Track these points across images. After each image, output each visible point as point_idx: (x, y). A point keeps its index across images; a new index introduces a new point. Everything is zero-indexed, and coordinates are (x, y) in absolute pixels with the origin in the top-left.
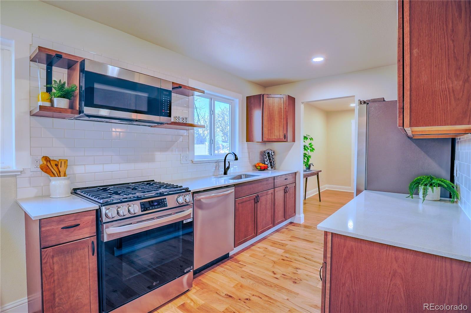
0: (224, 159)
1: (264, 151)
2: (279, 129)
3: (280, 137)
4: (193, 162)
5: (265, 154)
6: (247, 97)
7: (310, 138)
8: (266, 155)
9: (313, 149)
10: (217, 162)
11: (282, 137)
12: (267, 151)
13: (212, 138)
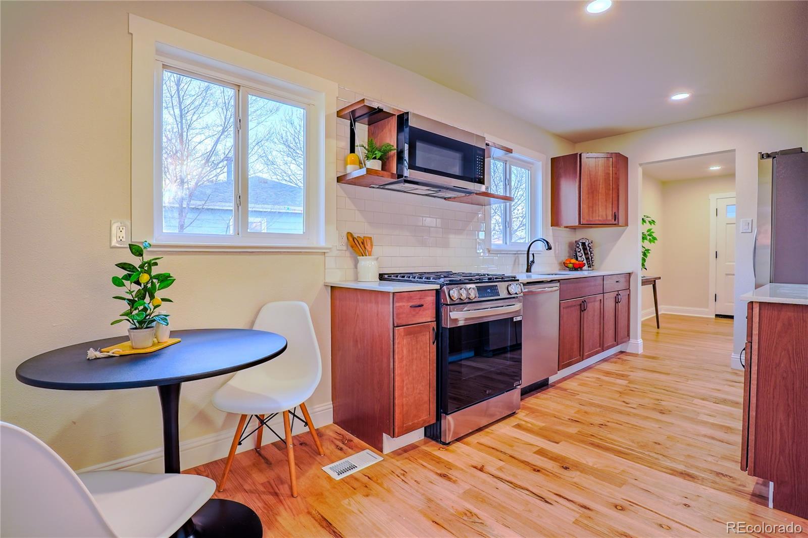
0: (527, 249)
1: (576, 242)
3: (607, 218)
4: (489, 251)
5: (578, 245)
6: (551, 159)
7: (649, 221)
8: (581, 247)
9: (655, 239)
10: (517, 254)
11: (610, 217)
12: (581, 241)
13: (508, 219)
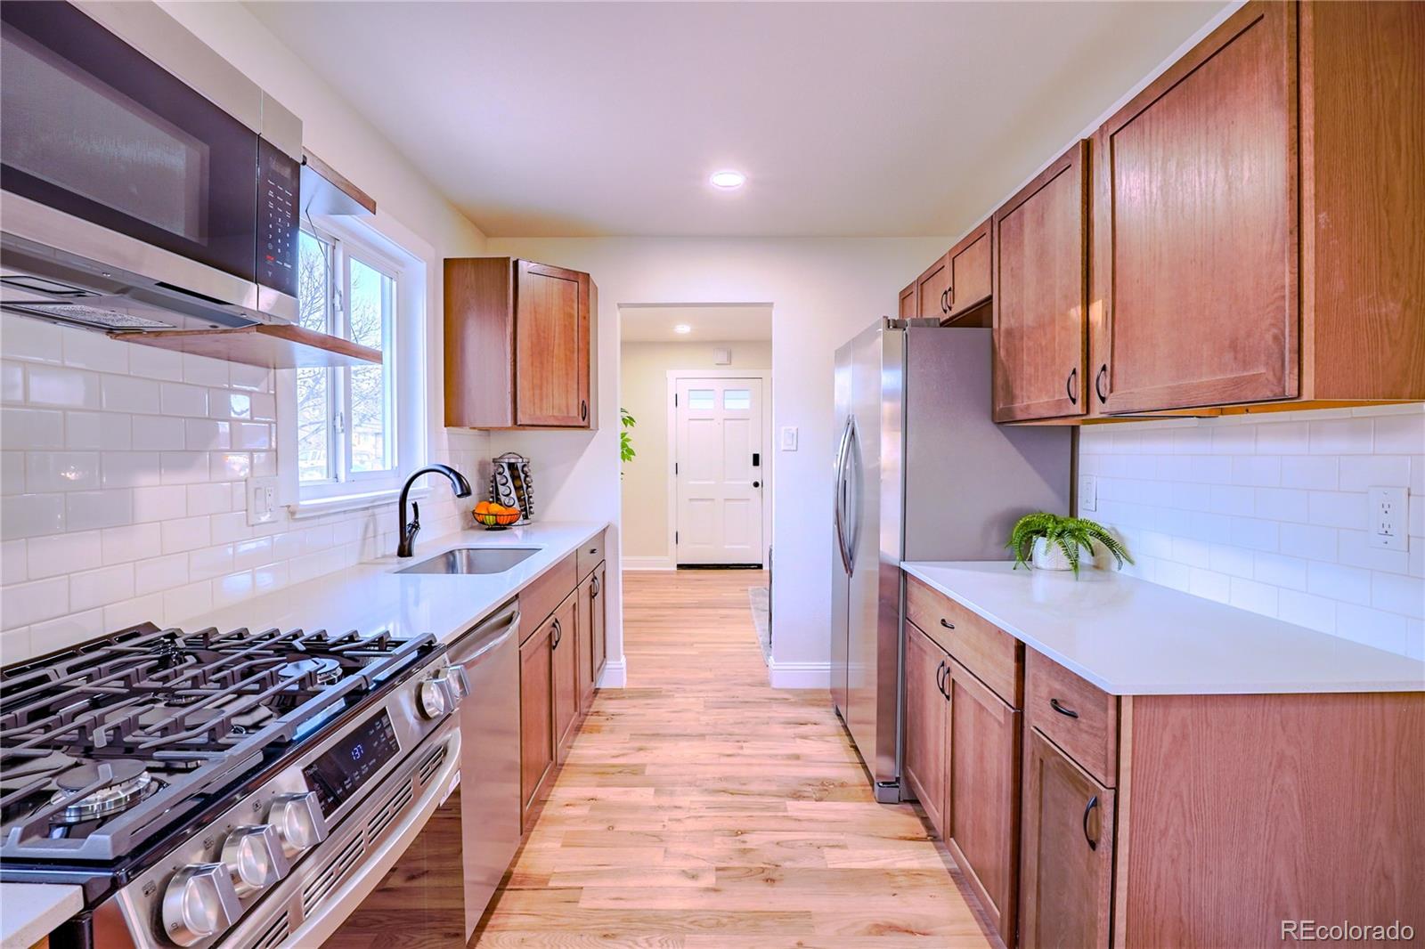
0: (399, 491)
1: (495, 461)
2: (567, 384)
3: (568, 414)
4: (293, 513)
5: (501, 470)
6: (445, 260)
8: (507, 473)
9: (631, 452)
10: (371, 507)
11: (575, 412)
12: (507, 461)
13: (341, 408)
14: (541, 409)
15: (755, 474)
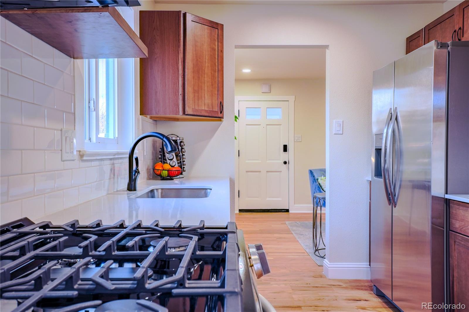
2: (212, 91)
3: (213, 109)
4: (81, 157)
6: (140, 12)
11: (216, 109)
13: (94, 96)
14: (198, 106)
15: (285, 156)
